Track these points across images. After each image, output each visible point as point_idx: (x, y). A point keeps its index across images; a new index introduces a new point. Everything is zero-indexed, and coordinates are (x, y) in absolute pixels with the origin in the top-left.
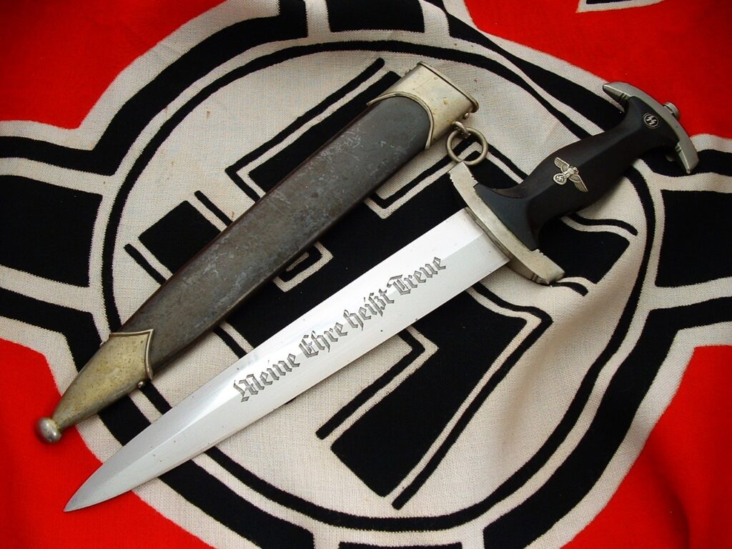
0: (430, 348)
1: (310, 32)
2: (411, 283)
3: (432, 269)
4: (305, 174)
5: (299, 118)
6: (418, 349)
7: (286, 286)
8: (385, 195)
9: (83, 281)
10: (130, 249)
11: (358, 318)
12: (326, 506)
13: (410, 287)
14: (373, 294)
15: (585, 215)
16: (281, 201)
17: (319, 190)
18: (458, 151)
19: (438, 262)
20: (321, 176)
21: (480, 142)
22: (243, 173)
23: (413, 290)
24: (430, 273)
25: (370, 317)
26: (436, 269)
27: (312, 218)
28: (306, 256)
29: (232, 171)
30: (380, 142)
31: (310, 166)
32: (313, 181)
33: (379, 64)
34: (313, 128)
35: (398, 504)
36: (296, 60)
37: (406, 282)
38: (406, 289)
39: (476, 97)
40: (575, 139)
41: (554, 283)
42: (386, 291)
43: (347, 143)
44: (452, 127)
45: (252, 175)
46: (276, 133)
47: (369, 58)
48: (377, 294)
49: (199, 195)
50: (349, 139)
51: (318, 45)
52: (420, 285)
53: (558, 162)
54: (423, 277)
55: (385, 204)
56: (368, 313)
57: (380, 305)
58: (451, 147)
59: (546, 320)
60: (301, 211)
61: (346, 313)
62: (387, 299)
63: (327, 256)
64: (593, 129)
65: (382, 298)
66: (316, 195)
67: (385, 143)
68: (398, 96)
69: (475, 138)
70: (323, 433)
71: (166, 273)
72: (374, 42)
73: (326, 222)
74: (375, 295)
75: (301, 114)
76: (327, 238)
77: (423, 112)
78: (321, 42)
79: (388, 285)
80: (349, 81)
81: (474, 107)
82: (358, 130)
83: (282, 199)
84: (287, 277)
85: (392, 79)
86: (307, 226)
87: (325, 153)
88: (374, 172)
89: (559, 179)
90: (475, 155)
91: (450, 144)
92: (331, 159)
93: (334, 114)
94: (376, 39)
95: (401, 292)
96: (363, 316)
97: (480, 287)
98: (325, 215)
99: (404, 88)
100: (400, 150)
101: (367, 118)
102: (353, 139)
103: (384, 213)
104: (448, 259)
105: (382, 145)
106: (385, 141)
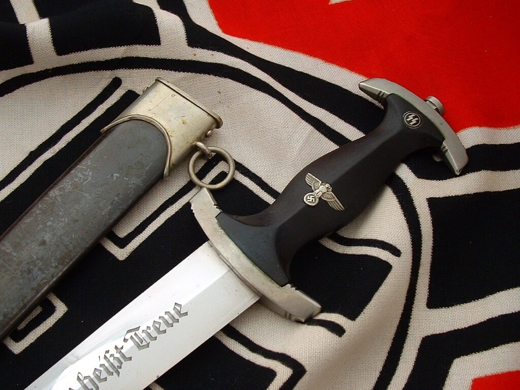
1: (35, 58)
2: (149, 335)
3: (172, 317)
4: (32, 219)
5: (31, 153)
7: (17, 348)
8: (122, 233)
11: (92, 381)
13: (148, 340)
14: (107, 352)
15: (346, 233)
16: (7, 253)
17: (47, 237)
18: (201, 175)
19: (178, 308)
20: (50, 220)
21: (226, 160)
23: (152, 343)
24: (170, 322)
25: (105, 379)
26: (177, 317)
27: (40, 269)
28: (39, 310)
30: (112, 175)
31: (39, 208)
32: (41, 226)
33: (116, 83)
34: (46, 163)
36: (28, 88)
37: (144, 335)
38: (144, 343)
39: (219, 113)
40: (332, 147)
41: (310, 321)
42: (122, 348)
43: (77, 180)
44: (194, 149)
46: (8, 172)
47: (105, 78)
48: (113, 351)
50: (80, 175)
51: (47, 70)
52: (160, 337)
53: (310, 179)
54: (163, 327)
55: (122, 243)
56: (104, 375)
57: (116, 364)
58: (194, 171)
59: (298, 370)
60: (28, 263)
61: (80, 375)
62: (123, 356)
63: (61, 309)
64: (352, 133)
65: (118, 355)
66: (43, 243)
67: (118, 175)
68: (132, 119)
69: (219, 157)
72: (107, 61)
73: (55, 272)
74: (110, 353)
75: (33, 147)
77: (161, 135)
78: (49, 67)
79: (125, 340)
80: (86, 105)
81: (218, 123)
82: (89, 163)
83: (8, 251)
84: (18, 336)
85: (131, 98)
86: (34, 280)
87: (54, 193)
88: (106, 210)
89: (310, 200)
90: (223, 175)
91: (193, 166)
92: (59, 200)
93: (69, 145)
94: (109, 57)
95: (140, 347)
96: (98, 377)
97: (230, 330)
98: (53, 265)
99: (140, 109)
100: (135, 182)
102: (83, 175)
103: (121, 254)
104: (190, 303)
105: (115, 178)
106: (119, 173)
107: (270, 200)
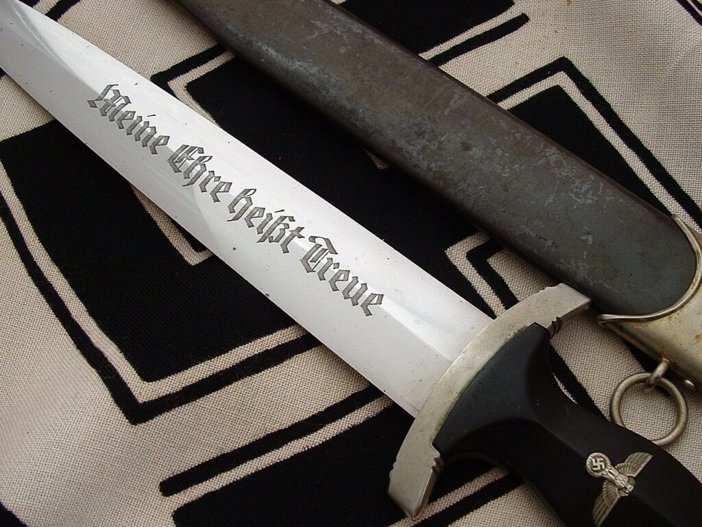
2: (325, 269)
3: (358, 295)
11: (245, 208)
13: (317, 269)
14: (292, 219)
17: (476, 152)
19: (375, 301)
20: (504, 152)
24: (352, 294)
25: (251, 225)
26: (361, 301)
27: (424, 148)
32: (494, 141)
37: (324, 261)
38: (312, 265)
42: (301, 237)
52: (326, 284)
54: (341, 285)
56: (257, 222)
57: (275, 234)
60: (433, 131)
61: (252, 192)
65: (288, 233)
74: (290, 223)
79: (313, 239)
86: (408, 142)
92: (539, 162)
95: (305, 260)
96: (252, 215)
98: (433, 165)
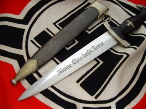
0: (101, 62)
6: (99, 62)
7: (68, 49)
8: (89, 28)
9: (21, 48)
10: (32, 41)
12: (79, 98)
16: (66, 30)
18: (105, 19)
21: (110, 17)
22: (57, 24)
29: (54, 24)
31: (73, 22)
35: (96, 98)
39: (109, 8)
40: (130, 17)
41: (128, 47)
44: (104, 14)
45: (59, 24)
49: (47, 29)
53: (128, 21)
55: (89, 30)
59: (128, 55)
63: (77, 42)
64: (134, 15)
66: (74, 28)
68: (92, 7)
70: (78, 82)
71: (40, 46)
73: (77, 34)
75: (70, 11)
76: (77, 38)
77: (97, 11)
81: (108, 10)
84: (68, 47)
85: (89, 4)
86: (72, 35)
87: (76, 19)
88: (87, 23)
89: (128, 25)
90: (109, 20)
91: (103, 18)
97: (112, 49)
99: (92, 5)
100: (92, 18)
101: (85, 12)
107: (119, 25)
